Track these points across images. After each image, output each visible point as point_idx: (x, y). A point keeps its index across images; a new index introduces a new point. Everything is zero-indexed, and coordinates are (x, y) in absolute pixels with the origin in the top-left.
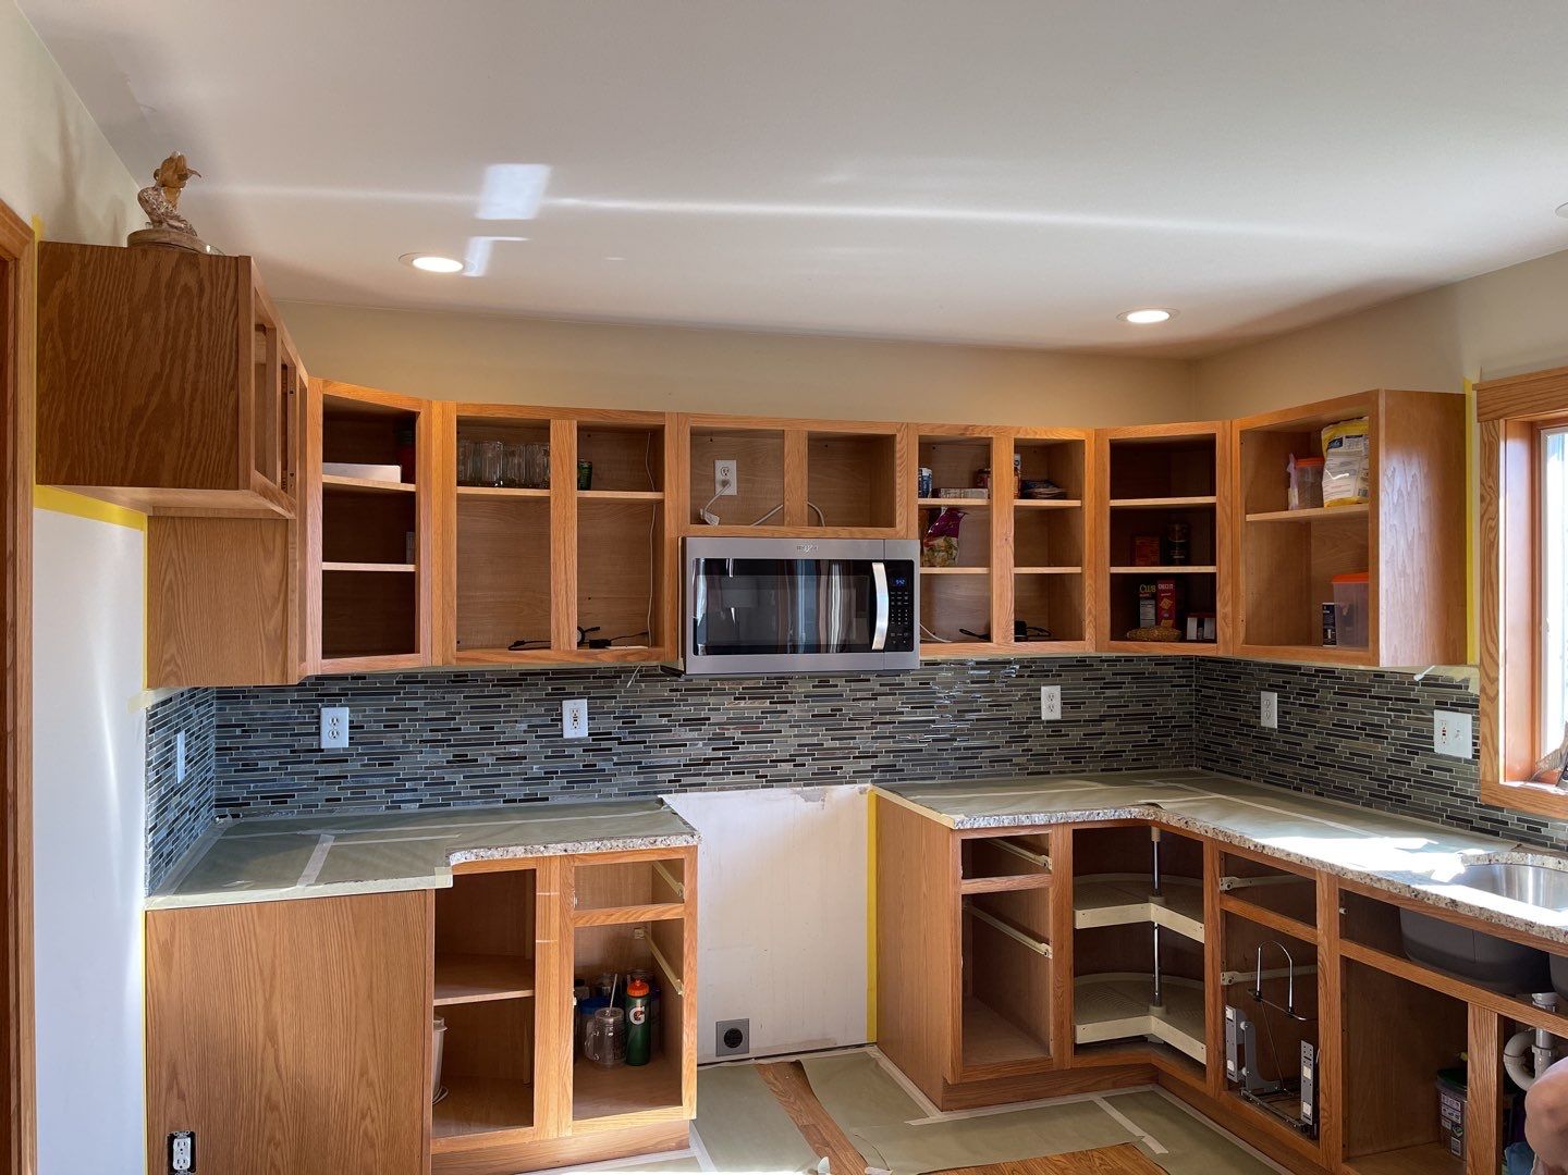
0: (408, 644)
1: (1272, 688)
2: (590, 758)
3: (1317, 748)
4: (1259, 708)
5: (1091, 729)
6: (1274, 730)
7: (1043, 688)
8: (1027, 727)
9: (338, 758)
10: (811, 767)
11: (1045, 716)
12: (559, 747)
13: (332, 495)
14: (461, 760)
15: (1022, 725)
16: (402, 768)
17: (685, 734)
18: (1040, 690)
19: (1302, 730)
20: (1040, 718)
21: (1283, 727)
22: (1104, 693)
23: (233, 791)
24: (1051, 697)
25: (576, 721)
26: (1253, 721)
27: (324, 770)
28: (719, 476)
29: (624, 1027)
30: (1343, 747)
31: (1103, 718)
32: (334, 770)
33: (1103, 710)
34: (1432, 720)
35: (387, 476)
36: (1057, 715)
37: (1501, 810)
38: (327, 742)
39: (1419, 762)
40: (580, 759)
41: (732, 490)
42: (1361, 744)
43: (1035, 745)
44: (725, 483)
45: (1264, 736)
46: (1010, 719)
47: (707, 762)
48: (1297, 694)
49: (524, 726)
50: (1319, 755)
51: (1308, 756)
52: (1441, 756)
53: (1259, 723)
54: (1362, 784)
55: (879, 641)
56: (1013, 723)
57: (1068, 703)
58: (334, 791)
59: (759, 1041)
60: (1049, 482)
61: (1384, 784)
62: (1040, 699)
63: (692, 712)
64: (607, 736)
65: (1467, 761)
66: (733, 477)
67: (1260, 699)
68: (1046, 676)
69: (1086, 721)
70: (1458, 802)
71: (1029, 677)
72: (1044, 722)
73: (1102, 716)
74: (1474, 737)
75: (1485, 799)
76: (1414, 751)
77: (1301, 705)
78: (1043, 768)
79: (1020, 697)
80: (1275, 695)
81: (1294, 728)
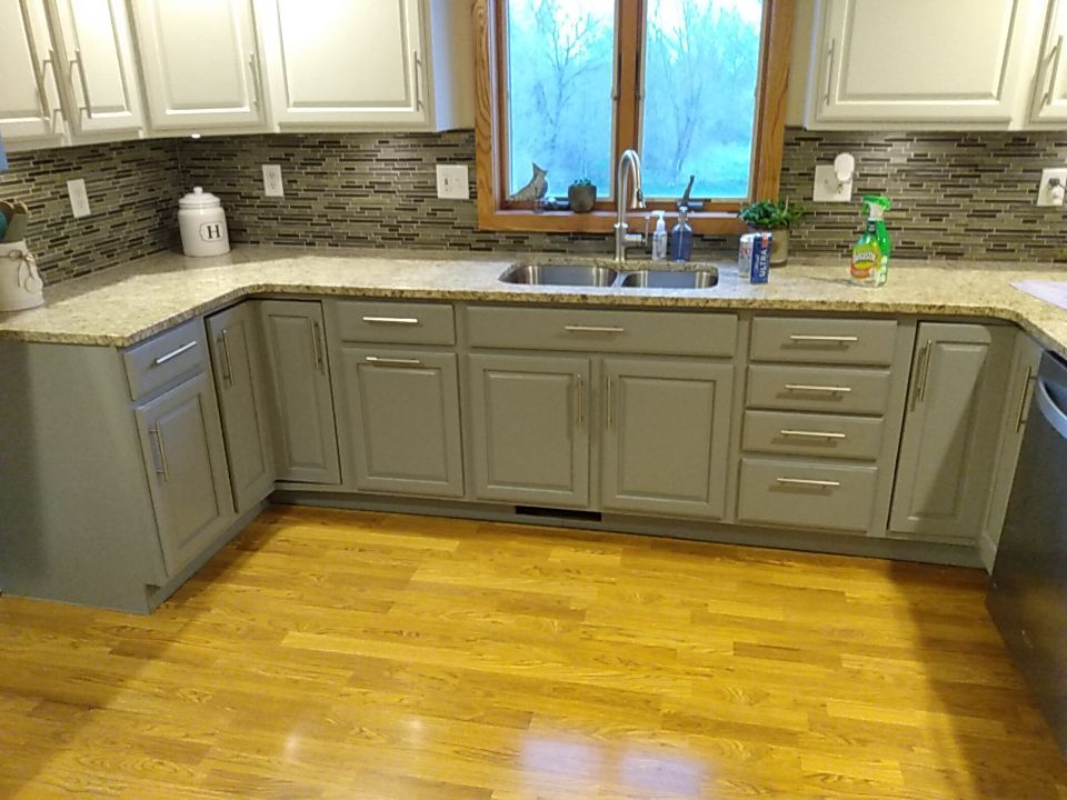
1: (273, 161)
3: (326, 208)
4: (262, 181)
5: (117, 220)
6: (280, 197)
7: (69, 183)
8: (63, 228)
11: (77, 213)
15: (59, 225)
18: (66, 186)
19: (311, 194)
20: (72, 216)
21: (290, 194)
22: (118, 183)
24: (78, 192)
26: (255, 193)
30: (353, 205)
31: (122, 208)
33: (122, 201)
34: (434, 175)
36: (87, 211)
37: (493, 232)
39: (425, 207)
42: (372, 199)
43: (74, 245)
45: (271, 204)
46: (47, 221)
48: (302, 164)
50: (331, 214)
51: (319, 216)
52: (443, 200)
53: (264, 194)
54: (371, 231)
56: (52, 225)
57: (94, 198)
61: (393, 228)
62: (67, 196)
65: (464, 201)
67: (261, 172)
68: (69, 170)
69: (110, 213)
70: (458, 232)
71: (53, 172)
72: (76, 220)
73: (121, 206)
74: (470, 183)
75: (480, 227)
76: (420, 200)
77: (307, 173)
78: (85, 268)
79: (49, 196)
80: (278, 167)
81: (302, 194)
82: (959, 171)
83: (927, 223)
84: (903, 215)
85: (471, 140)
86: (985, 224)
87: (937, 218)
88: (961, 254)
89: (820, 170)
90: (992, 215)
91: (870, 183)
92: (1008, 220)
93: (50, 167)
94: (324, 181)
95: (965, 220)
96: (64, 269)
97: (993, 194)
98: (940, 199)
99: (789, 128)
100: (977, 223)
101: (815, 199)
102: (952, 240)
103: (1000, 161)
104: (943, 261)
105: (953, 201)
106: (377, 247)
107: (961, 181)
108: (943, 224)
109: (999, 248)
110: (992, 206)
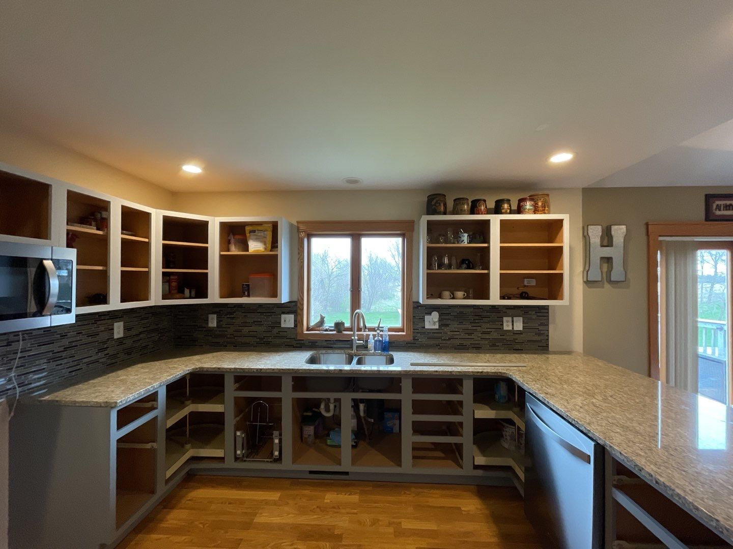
1: (213, 313)
3: (234, 331)
4: (207, 320)
5: (136, 339)
6: (215, 327)
7: (115, 324)
8: (107, 344)
11: (116, 336)
15: (104, 343)
18: (113, 325)
19: (228, 326)
20: (113, 338)
21: (219, 326)
22: (141, 322)
24: (119, 328)
26: (204, 325)
30: (246, 330)
33: (141, 330)
34: (280, 318)
36: (121, 335)
37: (303, 340)
39: (276, 330)
42: (253, 328)
43: (110, 351)
45: (211, 330)
46: (98, 341)
48: (225, 314)
50: (236, 334)
51: (230, 335)
52: (283, 328)
53: (208, 326)
54: (252, 340)
56: (100, 343)
57: (127, 329)
61: (261, 339)
62: (113, 329)
65: (292, 328)
67: (208, 317)
68: (117, 318)
69: (134, 335)
70: (289, 340)
71: (108, 319)
72: (115, 339)
73: (140, 332)
74: (295, 321)
75: (298, 338)
76: (273, 327)
77: (227, 318)
78: (114, 361)
79: (103, 329)
80: (216, 315)
81: (224, 326)
82: (477, 318)
83: (467, 336)
84: (458, 333)
85: (296, 305)
86: (487, 336)
87: (470, 334)
88: (481, 348)
89: (426, 317)
90: (489, 333)
91: (445, 322)
92: (495, 335)
93: (107, 317)
94: (234, 321)
95: (480, 335)
96: (101, 363)
97: (488, 325)
98: (470, 327)
99: (414, 302)
100: (484, 336)
101: (426, 328)
102: (476, 342)
103: (489, 314)
104: (475, 351)
105: (475, 328)
106: (254, 347)
107: (476, 321)
108: (473, 336)
109: (494, 345)
110: (489, 330)
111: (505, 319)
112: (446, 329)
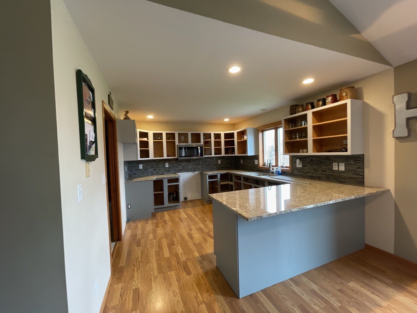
0: (148, 157)
2: (169, 169)
4: (241, 161)
7: (219, 160)
9: (141, 170)
10: (193, 170)
12: (165, 168)
13: (140, 141)
14: (154, 170)
16: (148, 171)
17: (179, 166)
20: (218, 164)
23: (130, 174)
25: (167, 165)
26: (241, 163)
27: (140, 171)
28: (182, 138)
29: (173, 197)
30: (248, 165)
31: (225, 163)
32: (141, 171)
34: (255, 161)
35: (145, 139)
36: (220, 163)
37: (260, 169)
38: (140, 168)
40: (168, 169)
41: (183, 140)
44: (182, 139)
46: (215, 164)
47: (181, 169)
48: (244, 159)
49: (161, 166)
51: (245, 166)
54: (249, 168)
55: (199, 155)
58: (141, 173)
59: (189, 199)
60: (218, 138)
61: (251, 168)
63: (180, 164)
64: (170, 167)
65: (257, 165)
66: (183, 138)
69: (223, 164)
70: (257, 169)
74: (258, 162)
76: (253, 164)
79: (216, 161)
81: (244, 163)
82: (319, 163)
83: (314, 172)
84: (310, 170)
86: (325, 173)
87: (316, 171)
88: (321, 178)
89: (296, 162)
90: (325, 171)
91: (305, 164)
92: (328, 172)
95: (321, 172)
96: (216, 169)
97: (325, 167)
98: (316, 167)
100: (323, 172)
101: (297, 167)
102: (319, 175)
103: (325, 161)
105: (318, 168)
107: (319, 165)
108: (317, 172)
109: (328, 178)
110: (325, 169)
111: (334, 164)
112: (305, 168)
